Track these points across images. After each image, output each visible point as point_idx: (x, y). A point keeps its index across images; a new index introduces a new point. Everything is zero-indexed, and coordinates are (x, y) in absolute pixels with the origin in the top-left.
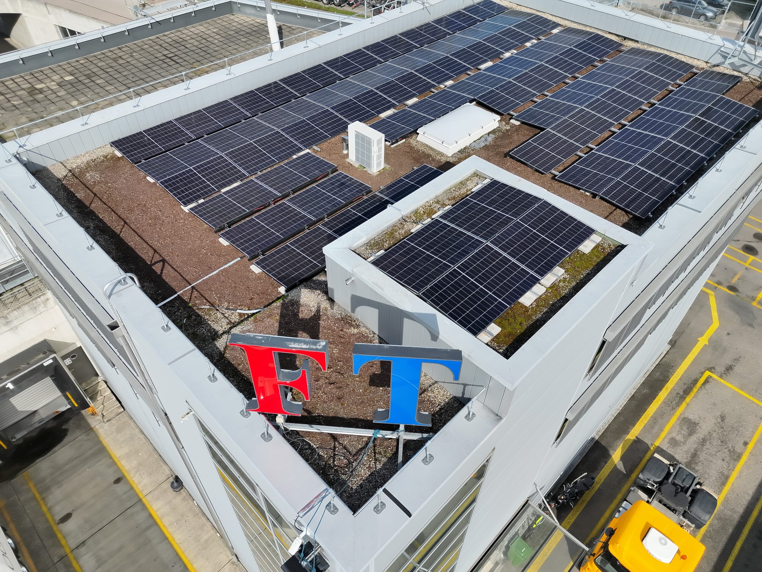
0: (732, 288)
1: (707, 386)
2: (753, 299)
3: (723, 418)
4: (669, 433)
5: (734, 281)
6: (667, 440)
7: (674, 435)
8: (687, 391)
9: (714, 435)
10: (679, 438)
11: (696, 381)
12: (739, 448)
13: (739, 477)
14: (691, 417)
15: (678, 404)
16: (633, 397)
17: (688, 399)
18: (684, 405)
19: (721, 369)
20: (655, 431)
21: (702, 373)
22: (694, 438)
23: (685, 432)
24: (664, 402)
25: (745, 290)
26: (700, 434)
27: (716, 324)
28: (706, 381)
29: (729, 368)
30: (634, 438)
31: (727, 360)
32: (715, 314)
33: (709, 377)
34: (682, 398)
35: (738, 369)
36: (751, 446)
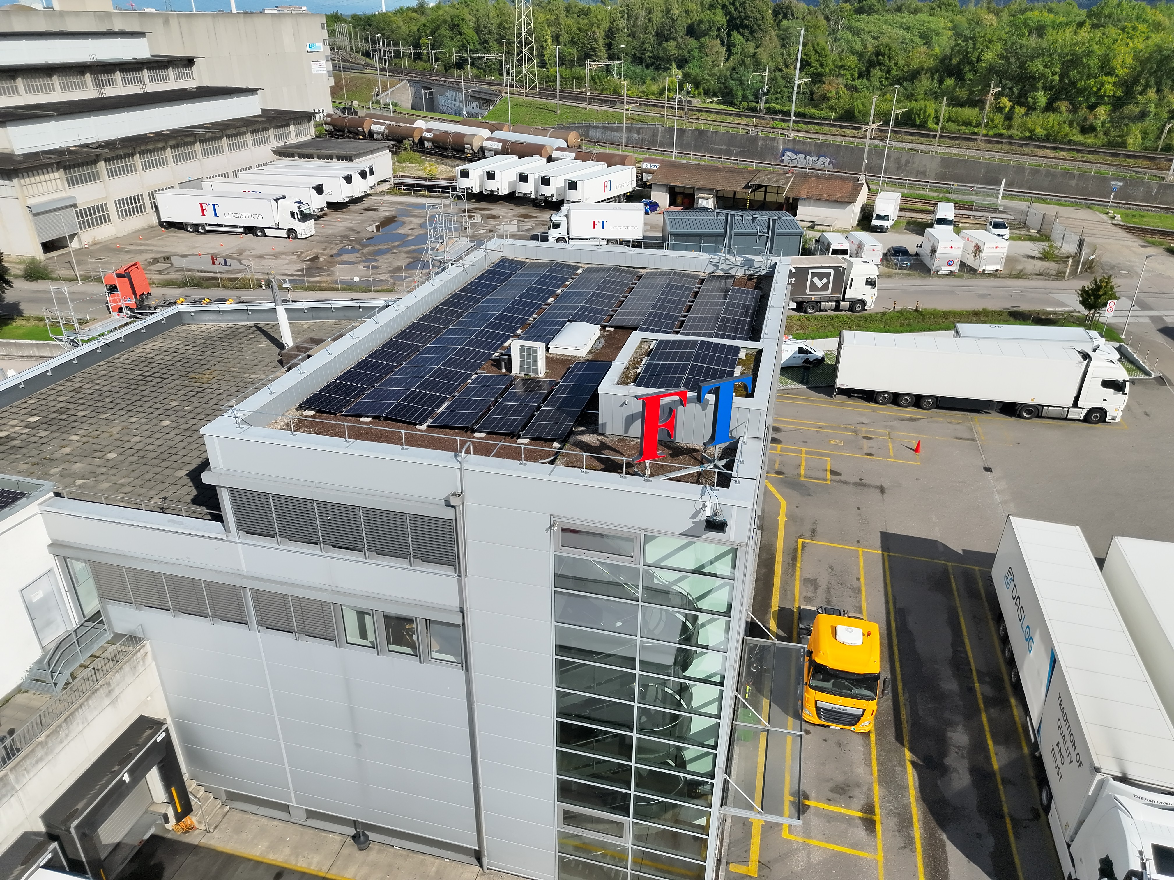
0: (779, 473)
1: (806, 549)
2: (799, 475)
3: (831, 568)
4: (800, 594)
5: (777, 466)
6: (802, 600)
7: (805, 594)
8: (794, 559)
9: (833, 582)
10: (809, 594)
11: (796, 549)
12: (855, 584)
13: (867, 604)
14: (808, 576)
15: (794, 570)
16: (757, 579)
17: (798, 565)
18: (798, 570)
19: (808, 534)
20: (789, 597)
21: (797, 542)
22: (820, 591)
23: (811, 588)
24: (782, 574)
25: (789, 471)
26: (822, 587)
27: (784, 504)
28: (804, 546)
29: (814, 531)
30: (777, 608)
31: (807, 527)
32: (778, 496)
33: (803, 543)
34: (794, 565)
35: (819, 529)
36: (862, 579)
